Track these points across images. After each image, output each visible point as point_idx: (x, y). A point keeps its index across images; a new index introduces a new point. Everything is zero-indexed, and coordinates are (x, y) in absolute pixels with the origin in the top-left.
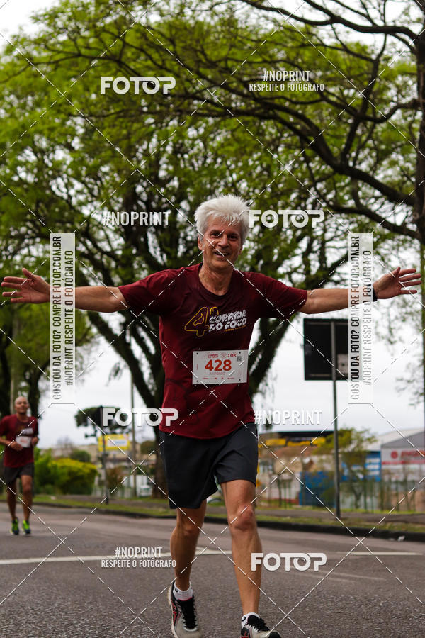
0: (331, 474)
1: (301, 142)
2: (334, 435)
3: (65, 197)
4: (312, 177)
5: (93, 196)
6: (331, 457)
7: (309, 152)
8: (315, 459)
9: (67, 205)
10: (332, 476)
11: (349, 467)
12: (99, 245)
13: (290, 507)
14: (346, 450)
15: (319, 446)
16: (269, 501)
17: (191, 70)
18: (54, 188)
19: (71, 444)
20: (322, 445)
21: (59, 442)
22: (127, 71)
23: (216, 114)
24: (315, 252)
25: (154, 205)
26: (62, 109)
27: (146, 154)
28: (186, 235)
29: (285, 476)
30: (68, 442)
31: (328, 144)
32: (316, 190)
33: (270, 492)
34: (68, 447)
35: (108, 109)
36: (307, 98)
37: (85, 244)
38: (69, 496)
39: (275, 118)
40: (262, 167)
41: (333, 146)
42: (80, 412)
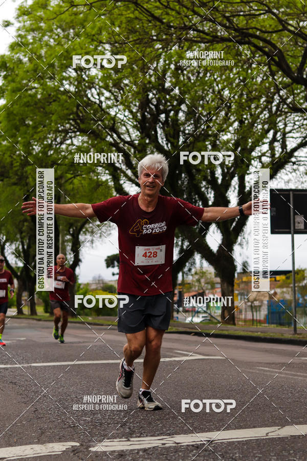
0: (290, 302)
2: (292, 274)
3: (98, 102)
4: (276, 87)
5: (117, 101)
6: (290, 289)
7: (274, 68)
8: (278, 291)
9: (99, 108)
10: (291, 303)
11: (303, 297)
12: (122, 137)
13: (260, 326)
14: (301, 285)
15: (281, 281)
16: (245, 321)
17: (188, 9)
18: (89, 96)
19: (102, 280)
20: (284, 281)
21: (94, 279)
22: (142, 11)
23: (206, 40)
24: (279, 141)
25: (161, 107)
26: (94, 38)
27: (156, 70)
28: (185, 130)
29: (257, 303)
30: (101, 278)
31: (288, 62)
32: (279, 96)
33: (246, 315)
34: (101, 282)
35: (128, 38)
36: (273, 29)
37: (112, 136)
38: (101, 317)
39: (249, 43)
40: (239, 79)
41: (292, 64)
42: (108, 257)
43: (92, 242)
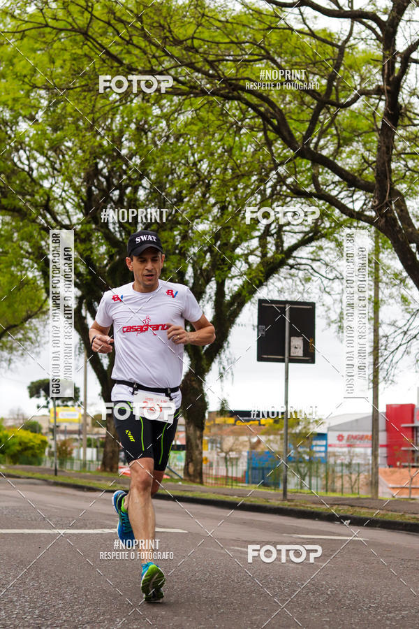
1: (264, 124)
3: (27, 168)
5: (54, 169)
6: (278, 437)
7: (271, 135)
8: (263, 438)
9: (28, 176)
11: (296, 448)
12: (59, 218)
13: (237, 486)
14: (293, 431)
15: (267, 426)
16: (216, 478)
17: (157, 46)
18: (16, 160)
19: (23, 415)
20: (270, 426)
21: (12, 412)
22: (94, 45)
23: (180, 92)
24: (272, 235)
25: (115, 181)
26: (26, 80)
27: (109, 129)
29: (233, 455)
30: (20, 412)
31: (291, 128)
32: (277, 173)
33: (217, 470)
34: (21, 417)
37: (44, 217)
38: (18, 466)
39: (239, 99)
40: (223, 148)
41: (297, 130)
42: (32, 383)
43: (10, 361)
